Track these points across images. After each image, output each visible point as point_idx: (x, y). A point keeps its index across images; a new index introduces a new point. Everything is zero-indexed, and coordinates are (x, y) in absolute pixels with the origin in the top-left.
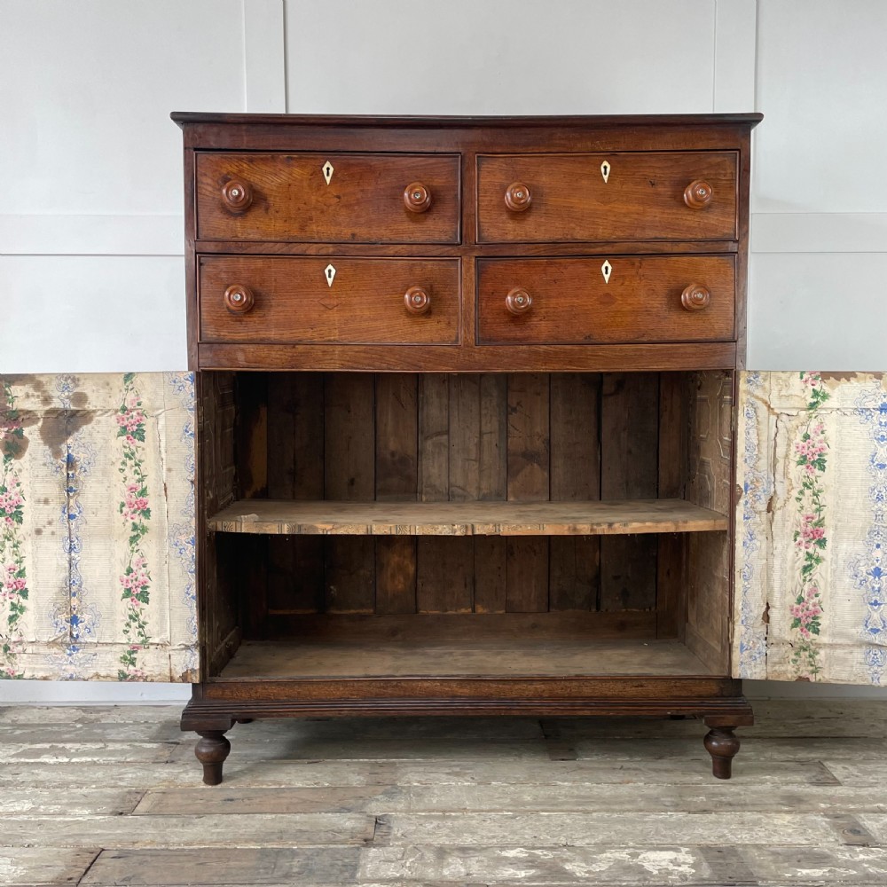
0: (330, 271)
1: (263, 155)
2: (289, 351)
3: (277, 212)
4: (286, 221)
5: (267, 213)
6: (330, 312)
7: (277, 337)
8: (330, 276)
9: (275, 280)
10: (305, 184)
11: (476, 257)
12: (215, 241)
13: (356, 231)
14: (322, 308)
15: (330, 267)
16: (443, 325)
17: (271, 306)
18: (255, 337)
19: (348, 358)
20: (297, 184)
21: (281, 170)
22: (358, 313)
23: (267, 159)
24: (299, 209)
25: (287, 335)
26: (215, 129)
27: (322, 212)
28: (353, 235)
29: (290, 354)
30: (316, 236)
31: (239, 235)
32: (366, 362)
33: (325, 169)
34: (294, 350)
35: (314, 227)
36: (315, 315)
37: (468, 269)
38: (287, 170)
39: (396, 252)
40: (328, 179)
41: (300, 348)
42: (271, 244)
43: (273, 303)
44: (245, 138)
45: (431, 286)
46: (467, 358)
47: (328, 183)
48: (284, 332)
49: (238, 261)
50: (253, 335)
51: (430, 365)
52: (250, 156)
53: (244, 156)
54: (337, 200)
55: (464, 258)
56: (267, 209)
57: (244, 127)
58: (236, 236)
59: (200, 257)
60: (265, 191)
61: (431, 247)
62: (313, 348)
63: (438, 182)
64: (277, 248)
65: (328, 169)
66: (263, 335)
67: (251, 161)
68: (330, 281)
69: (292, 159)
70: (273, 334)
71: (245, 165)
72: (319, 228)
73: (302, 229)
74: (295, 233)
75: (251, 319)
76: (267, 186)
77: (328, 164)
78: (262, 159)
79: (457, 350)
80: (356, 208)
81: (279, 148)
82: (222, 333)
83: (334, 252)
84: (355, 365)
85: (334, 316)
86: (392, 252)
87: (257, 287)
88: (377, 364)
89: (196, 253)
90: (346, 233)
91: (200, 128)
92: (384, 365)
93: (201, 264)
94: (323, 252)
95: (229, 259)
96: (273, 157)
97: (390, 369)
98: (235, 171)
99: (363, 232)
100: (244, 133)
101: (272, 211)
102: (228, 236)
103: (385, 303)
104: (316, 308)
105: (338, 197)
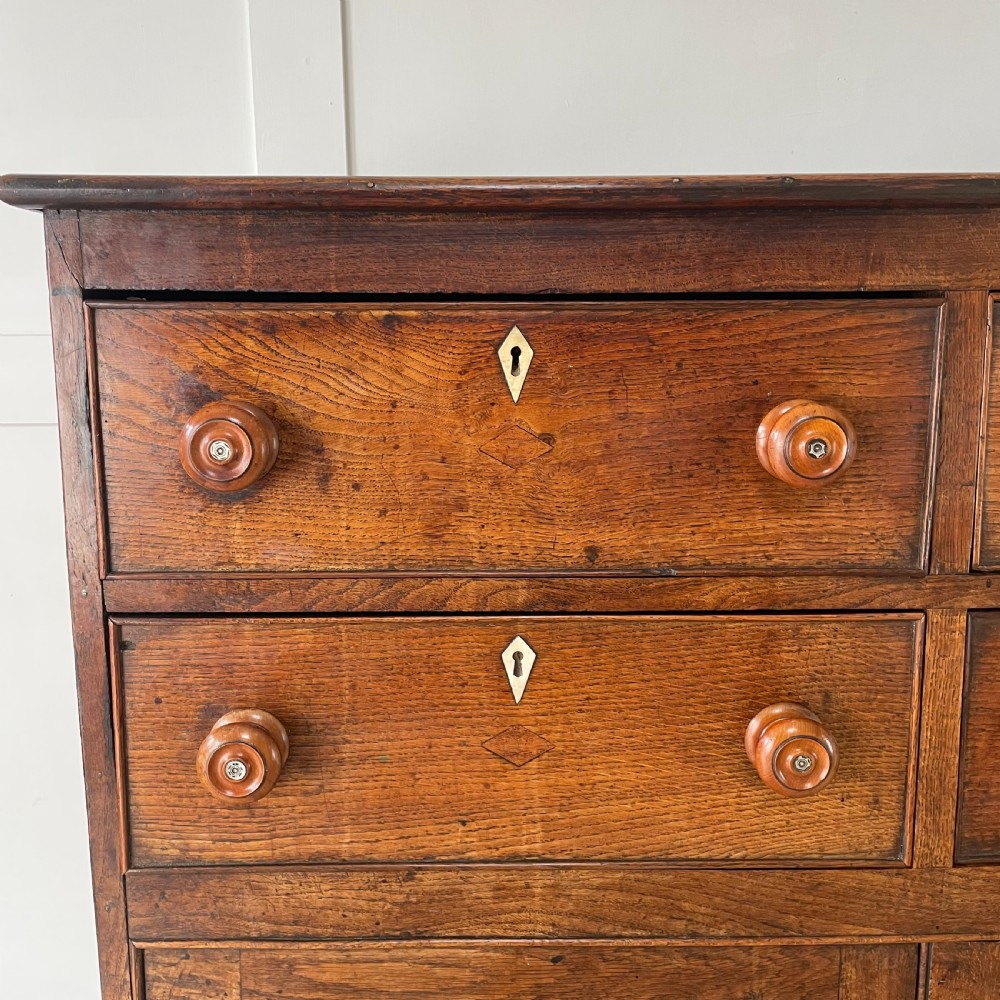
0: (517, 656)
1: (308, 311)
2: (397, 892)
3: (356, 487)
4: (383, 513)
5: (325, 491)
6: (519, 775)
7: (361, 849)
8: (517, 672)
9: (353, 687)
10: (443, 400)
11: (970, 610)
12: (166, 573)
13: (602, 537)
14: (495, 764)
15: (519, 644)
16: (859, 808)
17: (341, 762)
18: (292, 850)
19: (571, 907)
20: (417, 399)
21: (364, 357)
22: (603, 774)
23: (323, 323)
24: (425, 477)
25: (388, 845)
26: (150, 229)
27: (497, 483)
28: (592, 551)
29: (400, 898)
30: (477, 557)
31: (239, 558)
32: (625, 915)
33: (505, 355)
34: (408, 887)
35: (471, 530)
36: (471, 785)
37: (944, 649)
38: (384, 355)
39: (724, 600)
40: (515, 384)
41: (430, 880)
42: (340, 584)
43: (347, 751)
44: (249, 256)
45: (827, 695)
46: (926, 902)
47: (516, 396)
48: (379, 835)
49: (238, 634)
50: (290, 848)
51: (815, 923)
52: (269, 311)
53: (248, 312)
54: (543, 447)
55: (935, 616)
56: (324, 479)
57: (244, 221)
58: (231, 562)
59: (118, 628)
60: (319, 424)
61: (829, 584)
62: (465, 880)
63: (860, 387)
64: (357, 594)
65: (516, 352)
66: (315, 845)
67: (271, 329)
68: (518, 685)
69: (400, 320)
70: (346, 843)
71: (250, 343)
72: (487, 532)
73: (434, 534)
74: (413, 548)
75: (281, 801)
76: (324, 407)
77: (515, 338)
78: (304, 323)
79: (900, 880)
80: (601, 470)
81: (357, 288)
82: (194, 843)
83: (533, 603)
84: (592, 928)
85: (531, 783)
86: (709, 600)
87: (297, 706)
88: (657, 920)
89: (107, 615)
90: (569, 543)
91: (101, 226)
92: (680, 925)
93: (122, 646)
94: (502, 601)
95: (209, 626)
96: (339, 318)
97: (694, 935)
98: (220, 362)
99: (619, 541)
100: (245, 241)
101: (341, 482)
102: (203, 559)
103: (685, 748)
104: (475, 765)
105: (547, 438)
